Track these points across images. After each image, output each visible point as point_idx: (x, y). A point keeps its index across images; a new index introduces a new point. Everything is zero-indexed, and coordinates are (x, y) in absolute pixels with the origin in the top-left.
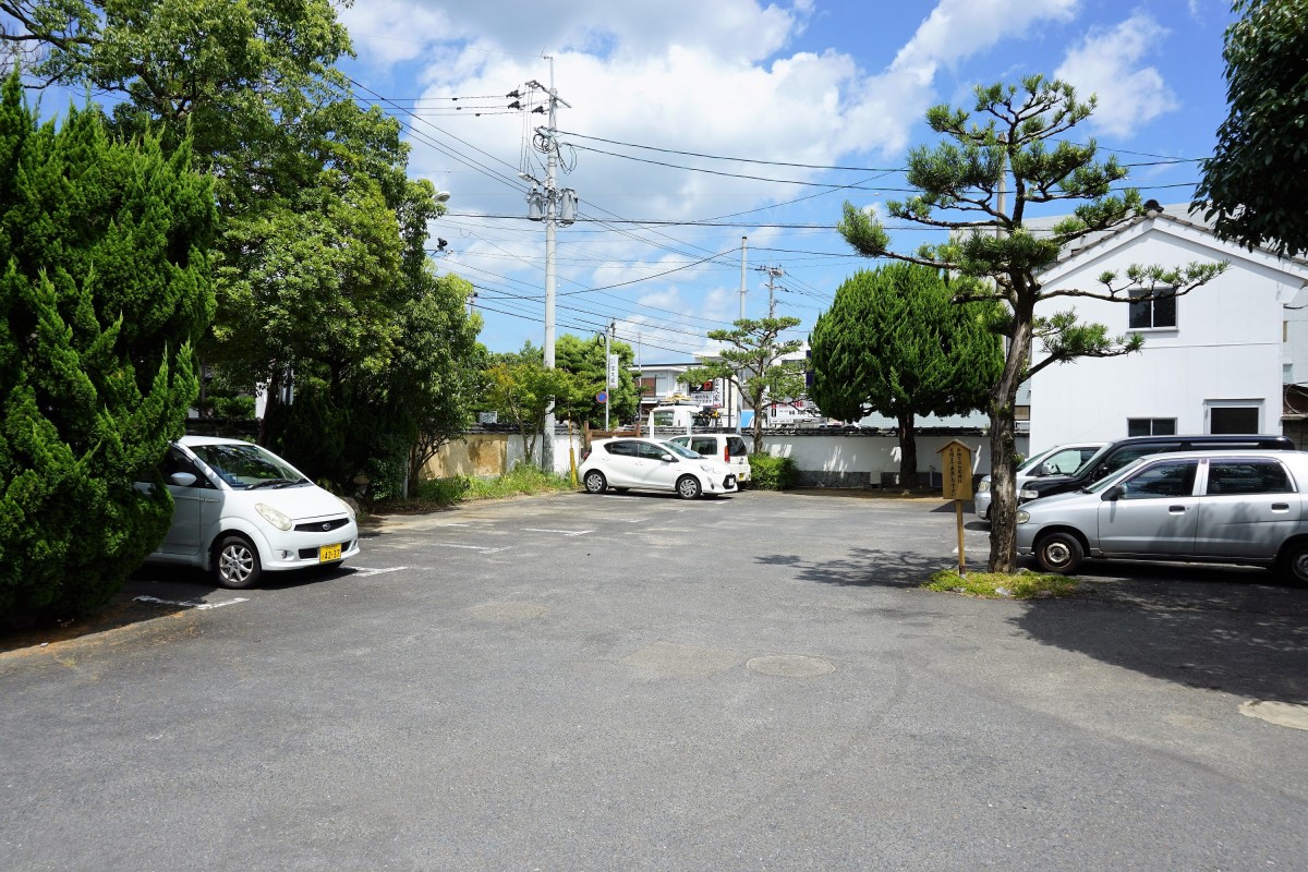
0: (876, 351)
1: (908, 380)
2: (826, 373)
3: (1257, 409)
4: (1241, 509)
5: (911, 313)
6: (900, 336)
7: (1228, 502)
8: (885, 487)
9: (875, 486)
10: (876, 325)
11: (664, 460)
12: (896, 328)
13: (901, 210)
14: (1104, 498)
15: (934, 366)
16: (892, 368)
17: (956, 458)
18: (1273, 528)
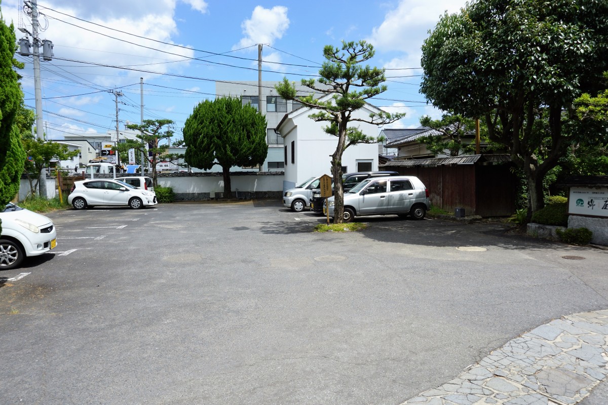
0: (219, 138)
1: (235, 151)
2: (195, 147)
3: (371, 163)
4: (401, 195)
5: (234, 121)
6: (230, 131)
7: (397, 194)
8: (218, 198)
9: (212, 199)
10: (219, 126)
11: (121, 190)
12: (228, 127)
13: (307, 83)
14: (360, 194)
15: (245, 145)
16: (227, 145)
17: (326, 181)
18: (410, 201)
